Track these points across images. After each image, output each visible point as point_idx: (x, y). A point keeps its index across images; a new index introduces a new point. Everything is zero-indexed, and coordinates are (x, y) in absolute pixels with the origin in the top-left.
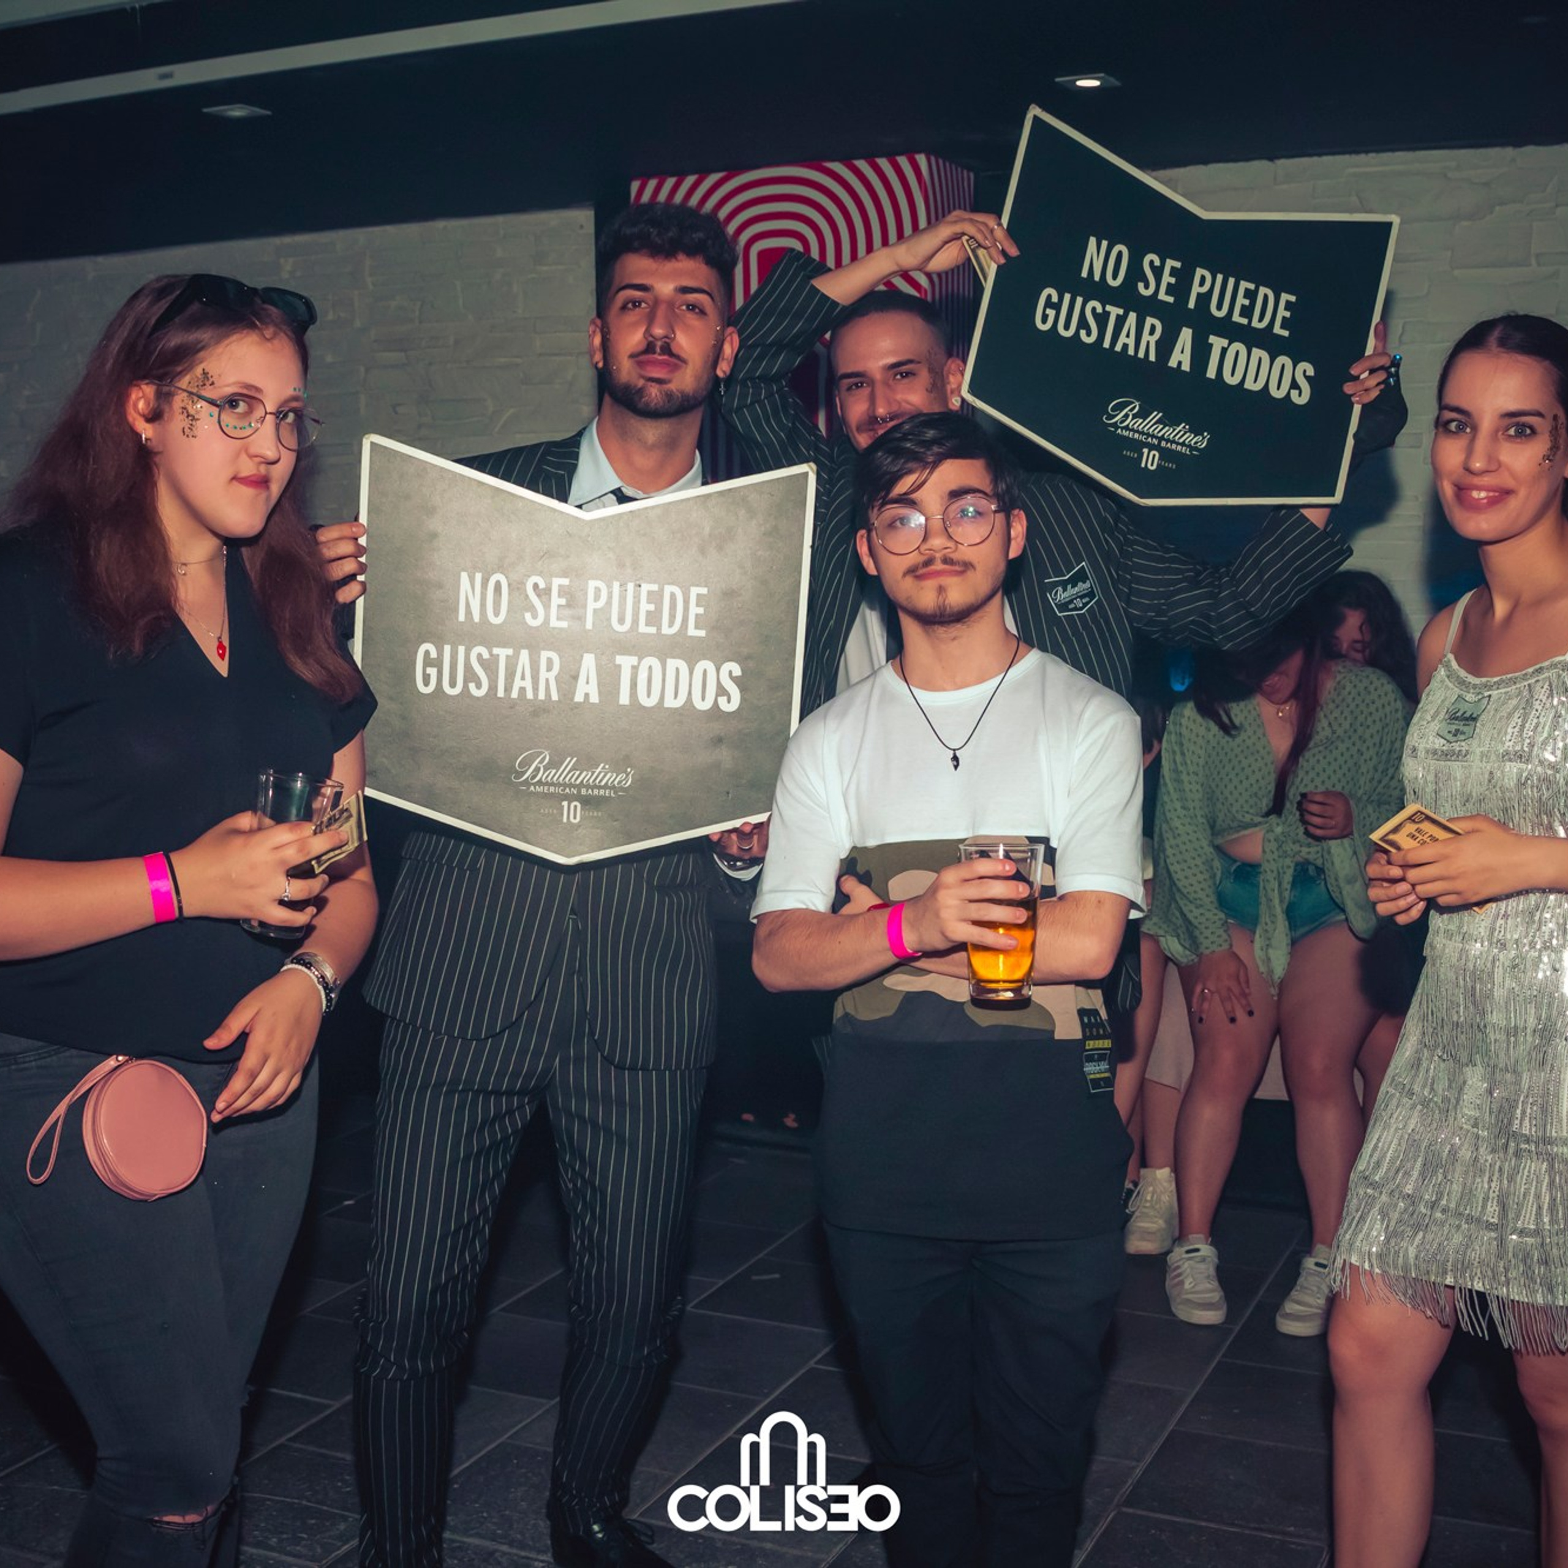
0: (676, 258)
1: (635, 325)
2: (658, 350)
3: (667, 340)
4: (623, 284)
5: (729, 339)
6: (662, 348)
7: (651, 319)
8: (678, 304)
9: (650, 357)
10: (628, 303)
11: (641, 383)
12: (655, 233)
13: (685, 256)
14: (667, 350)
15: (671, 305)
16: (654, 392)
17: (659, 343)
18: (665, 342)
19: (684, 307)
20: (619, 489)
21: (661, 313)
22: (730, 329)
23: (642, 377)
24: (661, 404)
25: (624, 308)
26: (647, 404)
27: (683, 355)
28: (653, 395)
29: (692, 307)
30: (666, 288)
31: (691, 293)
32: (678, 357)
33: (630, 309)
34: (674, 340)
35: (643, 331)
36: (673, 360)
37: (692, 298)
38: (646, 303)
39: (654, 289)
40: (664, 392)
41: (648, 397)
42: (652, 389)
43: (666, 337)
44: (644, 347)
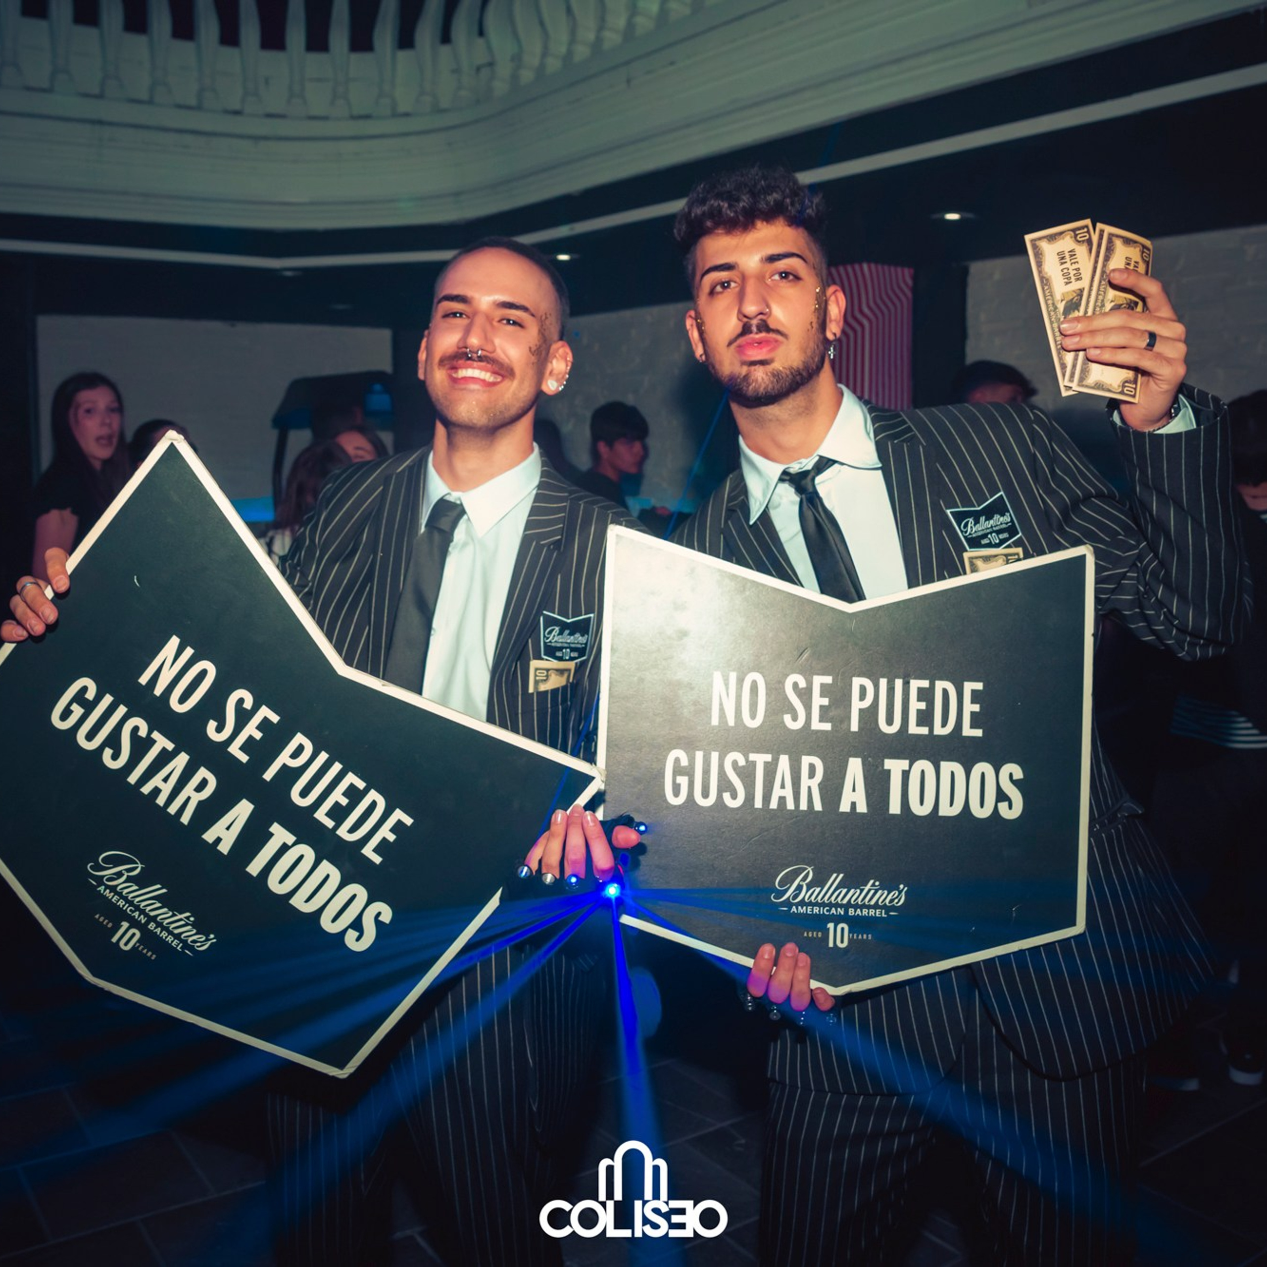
0: (756, 229)
1: (727, 309)
2: (754, 329)
3: (763, 316)
4: (706, 268)
6: (759, 326)
7: (741, 297)
8: (768, 275)
9: (748, 339)
10: (715, 287)
11: (744, 370)
12: (726, 205)
13: (765, 223)
14: (764, 327)
15: (761, 278)
16: (760, 376)
17: (754, 322)
18: (761, 320)
19: (777, 277)
21: (751, 289)
22: (831, 288)
23: (745, 363)
24: (770, 386)
25: (712, 293)
28: (760, 379)
29: (785, 275)
30: (751, 262)
31: (780, 259)
32: (778, 332)
33: (719, 293)
34: (769, 314)
35: (736, 312)
36: (773, 335)
37: (783, 264)
38: (735, 282)
39: (738, 265)
40: (770, 372)
41: (754, 384)
42: (756, 372)
43: (761, 313)
44: (739, 329)
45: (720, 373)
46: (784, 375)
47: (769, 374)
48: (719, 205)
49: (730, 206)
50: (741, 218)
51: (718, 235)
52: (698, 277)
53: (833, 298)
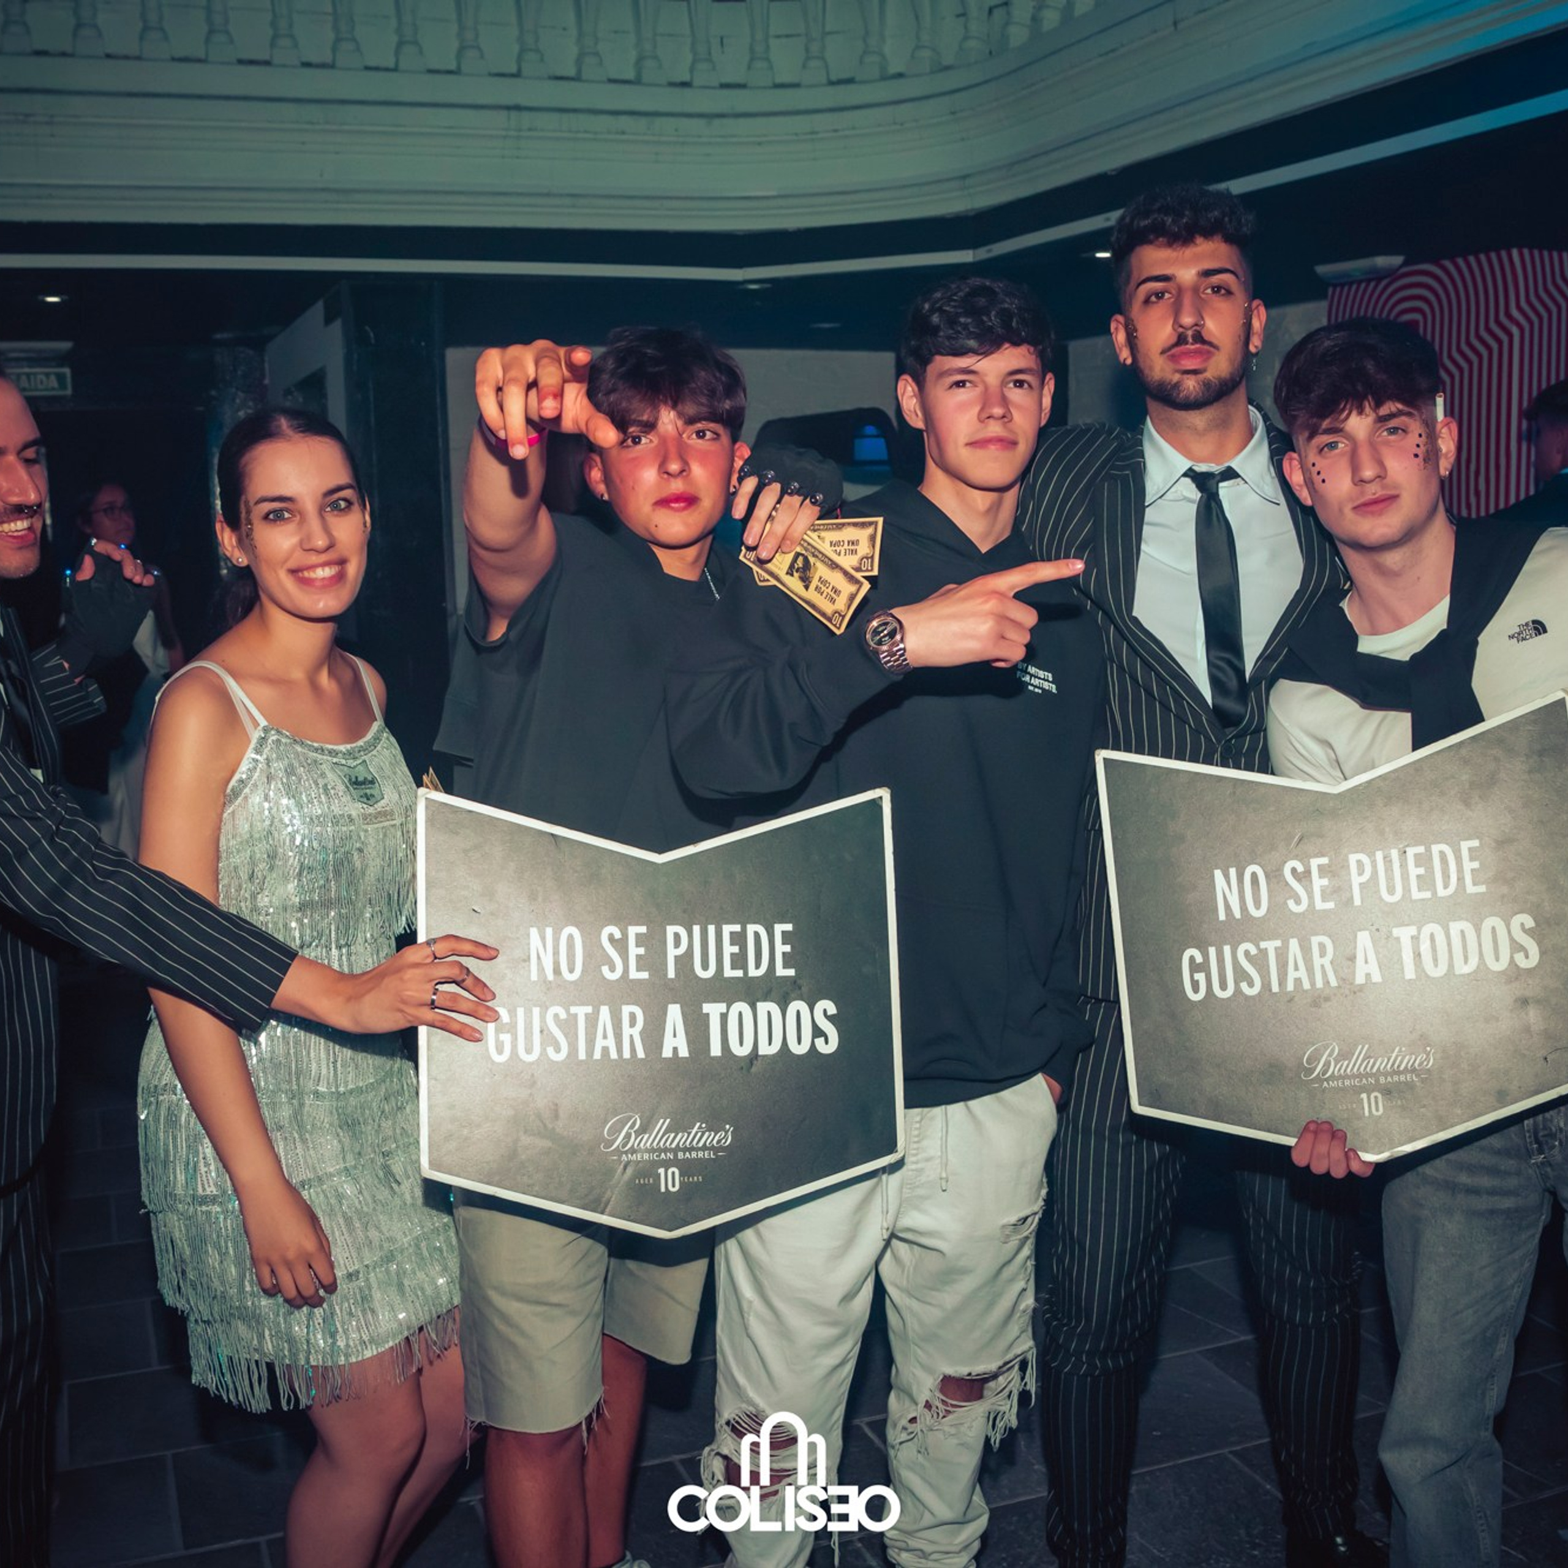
0: (1194, 243)
1: (1161, 318)
2: (1189, 340)
3: (1198, 328)
4: (1143, 278)
5: (1255, 312)
6: (1193, 337)
7: (1177, 308)
8: (1202, 289)
9: (1183, 348)
10: (1151, 296)
11: (1176, 377)
12: (1170, 220)
13: (1203, 239)
14: (1199, 338)
15: (1196, 290)
16: (1191, 384)
17: (1190, 333)
18: (1195, 330)
19: (1209, 291)
21: (1187, 301)
22: (1256, 303)
23: (1177, 371)
24: (1201, 394)
25: (1147, 301)
26: (1187, 397)
27: (1215, 342)
28: (1191, 388)
29: (1217, 289)
30: (1187, 275)
31: (1214, 275)
32: (1210, 344)
33: (1154, 303)
34: (1204, 326)
35: (1171, 322)
36: (1206, 347)
37: (1216, 279)
38: (1170, 293)
39: (1175, 277)
40: (1201, 381)
42: (1187, 381)
43: (1196, 325)
44: (1174, 339)
45: (1149, 379)
46: (1212, 384)
47: (1200, 383)
50: (1184, 233)
51: (1159, 246)
52: (1133, 284)
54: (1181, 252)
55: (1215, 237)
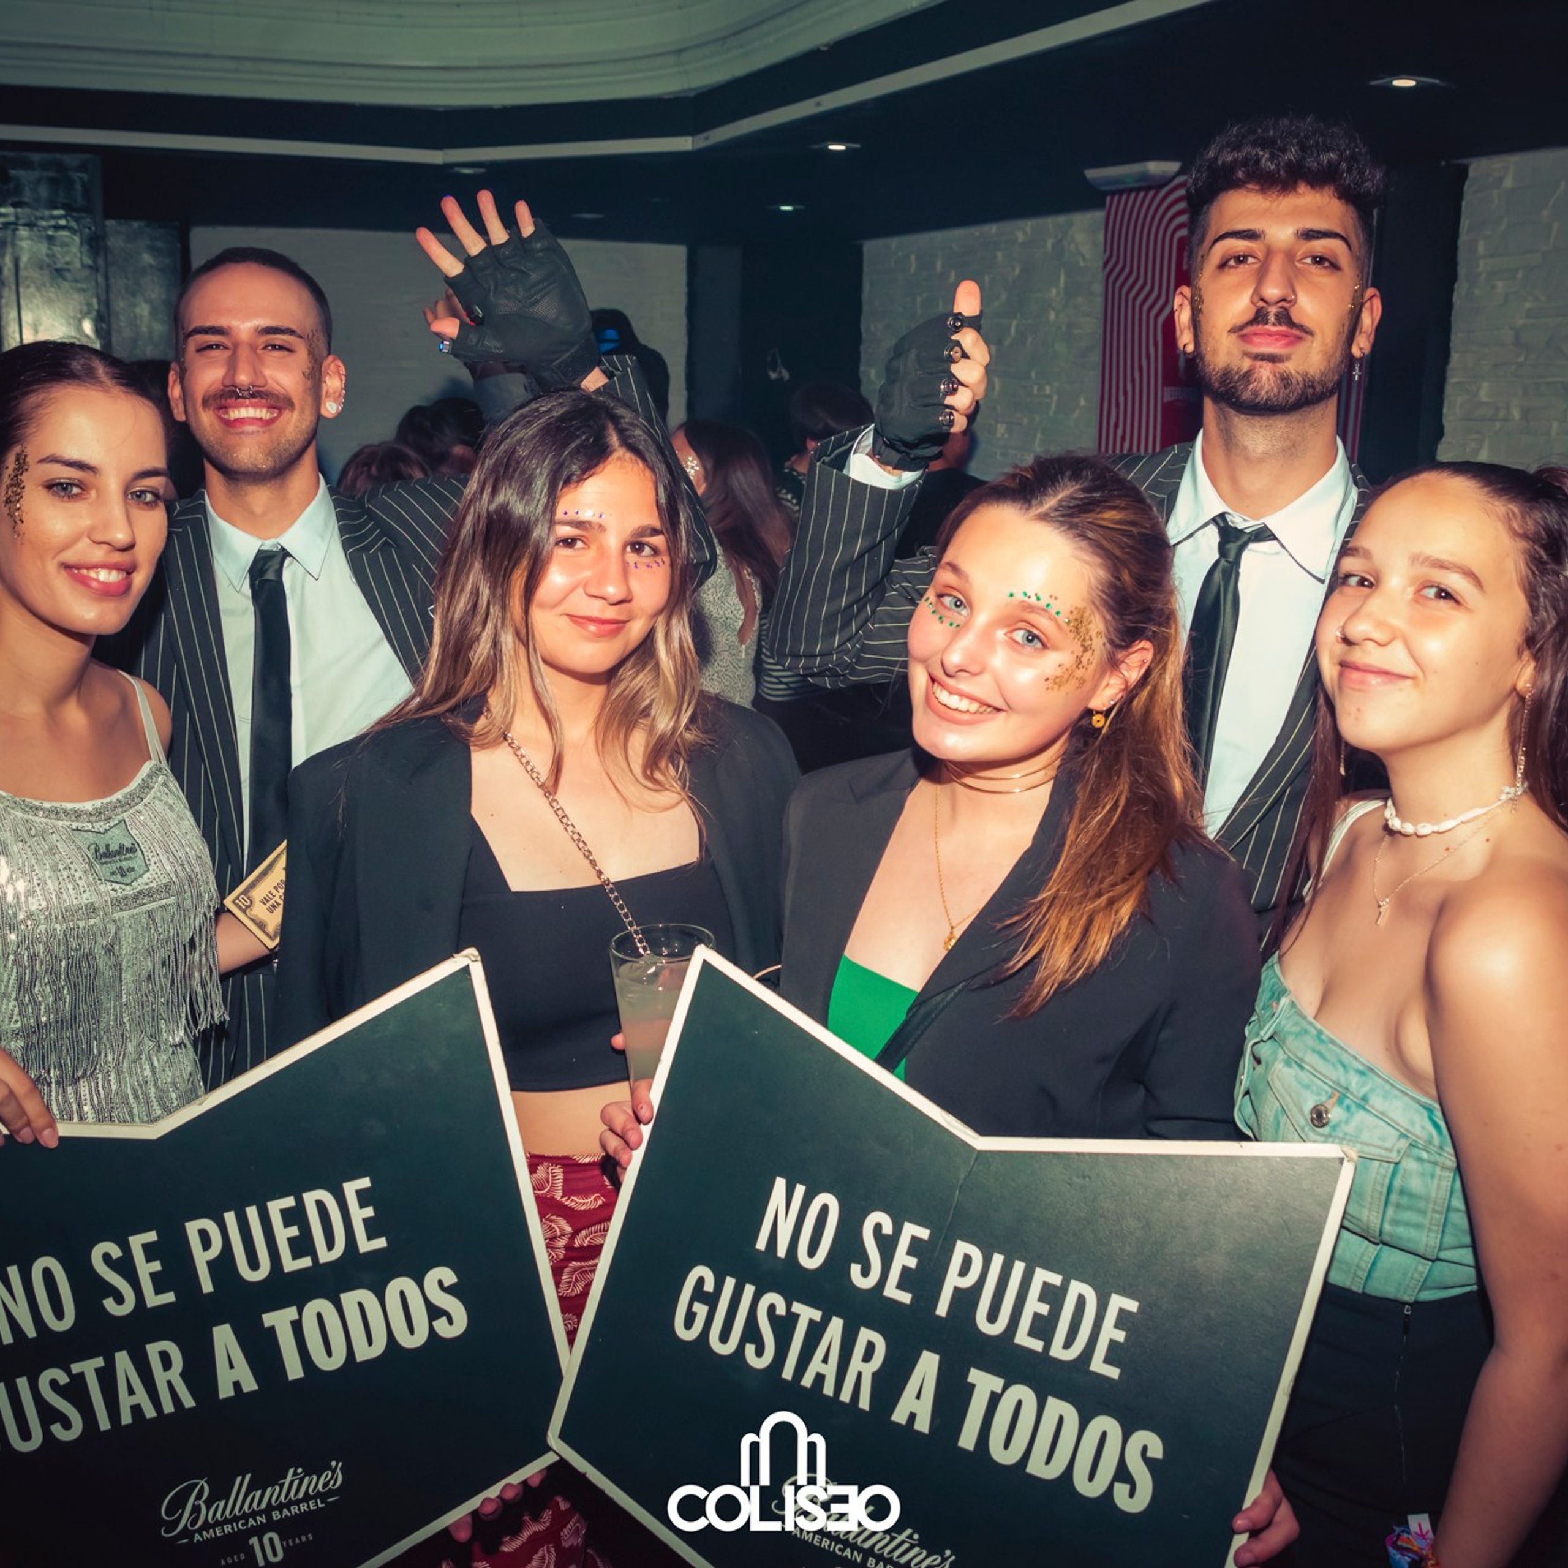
0: (1297, 192)
1: (1238, 287)
2: (1272, 319)
3: (1285, 304)
4: (1222, 232)
6: (1278, 316)
7: (1261, 276)
8: (1299, 255)
9: (1259, 328)
10: (1229, 258)
11: (1246, 364)
12: (1267, 155)
14: (1285, 318)
15: (1290, 256)
16: (1266, 377)
17: (1273, 310)
18: (1281, 307)
19: (1309, 260)
20: (1222, 516)
21: (1276, 267)
22: (1370, 292)
23: (1246, 354)
24: (1275, 394)
25: (1222, 266)
27: (1308, 324)
28: (1264, 378)
29: (1320, 260)
30: (1281, 233)
31: (1318, 238)
32: (1301, 328)
33: (1231, 267)
34: (1294, 302)
35: (1250, 292)
36: (1294, 331)
37: (1319, 246)
38: (1255, 258)
40: (1279, 373)
41: (1256, 383)
42: (1262, 370)
43: (1284, 300)
44: (1250, 316)
45: (1212, 367)
46: (1294, 381)
47: (1278, 375)
48: (1257, 154)
49: (1272, 158)
50: (1282, 175)
51: (1250, 190)
52: (1210, 238)
53: (1368, 305)
54: (1276, 203)
55: (1327, 189)
